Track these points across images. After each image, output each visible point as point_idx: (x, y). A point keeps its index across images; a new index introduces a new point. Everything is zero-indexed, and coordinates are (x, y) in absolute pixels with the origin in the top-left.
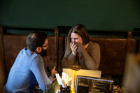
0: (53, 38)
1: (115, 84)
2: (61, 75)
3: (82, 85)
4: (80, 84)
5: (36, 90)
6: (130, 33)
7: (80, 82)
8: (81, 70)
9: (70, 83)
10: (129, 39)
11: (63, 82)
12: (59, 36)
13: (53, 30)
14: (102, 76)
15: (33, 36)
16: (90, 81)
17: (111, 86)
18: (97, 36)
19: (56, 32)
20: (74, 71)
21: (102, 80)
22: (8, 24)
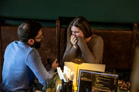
0: (54, 29)
1: (120, 78)
2: (62, 69)
3: (85, 79)
4: (82, 79)
6: (136, 25)
7: (83, 77)
8: (84, 64)
9: (72, 77)
10: (135, 31)
11: (65, 76)
12: (61, 27)
13: (54, 21)
14: (107, 70)
15: (24, 27)
16: (94, 75)
17: (115, 81)
18: (100, 28)
19: (58, 23)
20: (77, 65)
21: (106, 74)
22: (5, 14)
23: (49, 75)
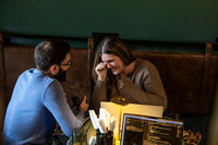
0: (84, 52)
1: (185, 128)
3: (133, 128)
4: (128, 128)
5: (56, 137)
6: (209, 46)
7: (129, 125)
8: (130, 105)
9: (113, 125)
10: (207, 55)
11: (101, 123)
13: (85, 40)
14: (165, 115)
16: (146, 123)
17: (179, 132)
18: (156, 50)
19: (91, 43)
20: (119, 107)
21: (165, 121)
22: (11, 28)
23: (78, 122)
